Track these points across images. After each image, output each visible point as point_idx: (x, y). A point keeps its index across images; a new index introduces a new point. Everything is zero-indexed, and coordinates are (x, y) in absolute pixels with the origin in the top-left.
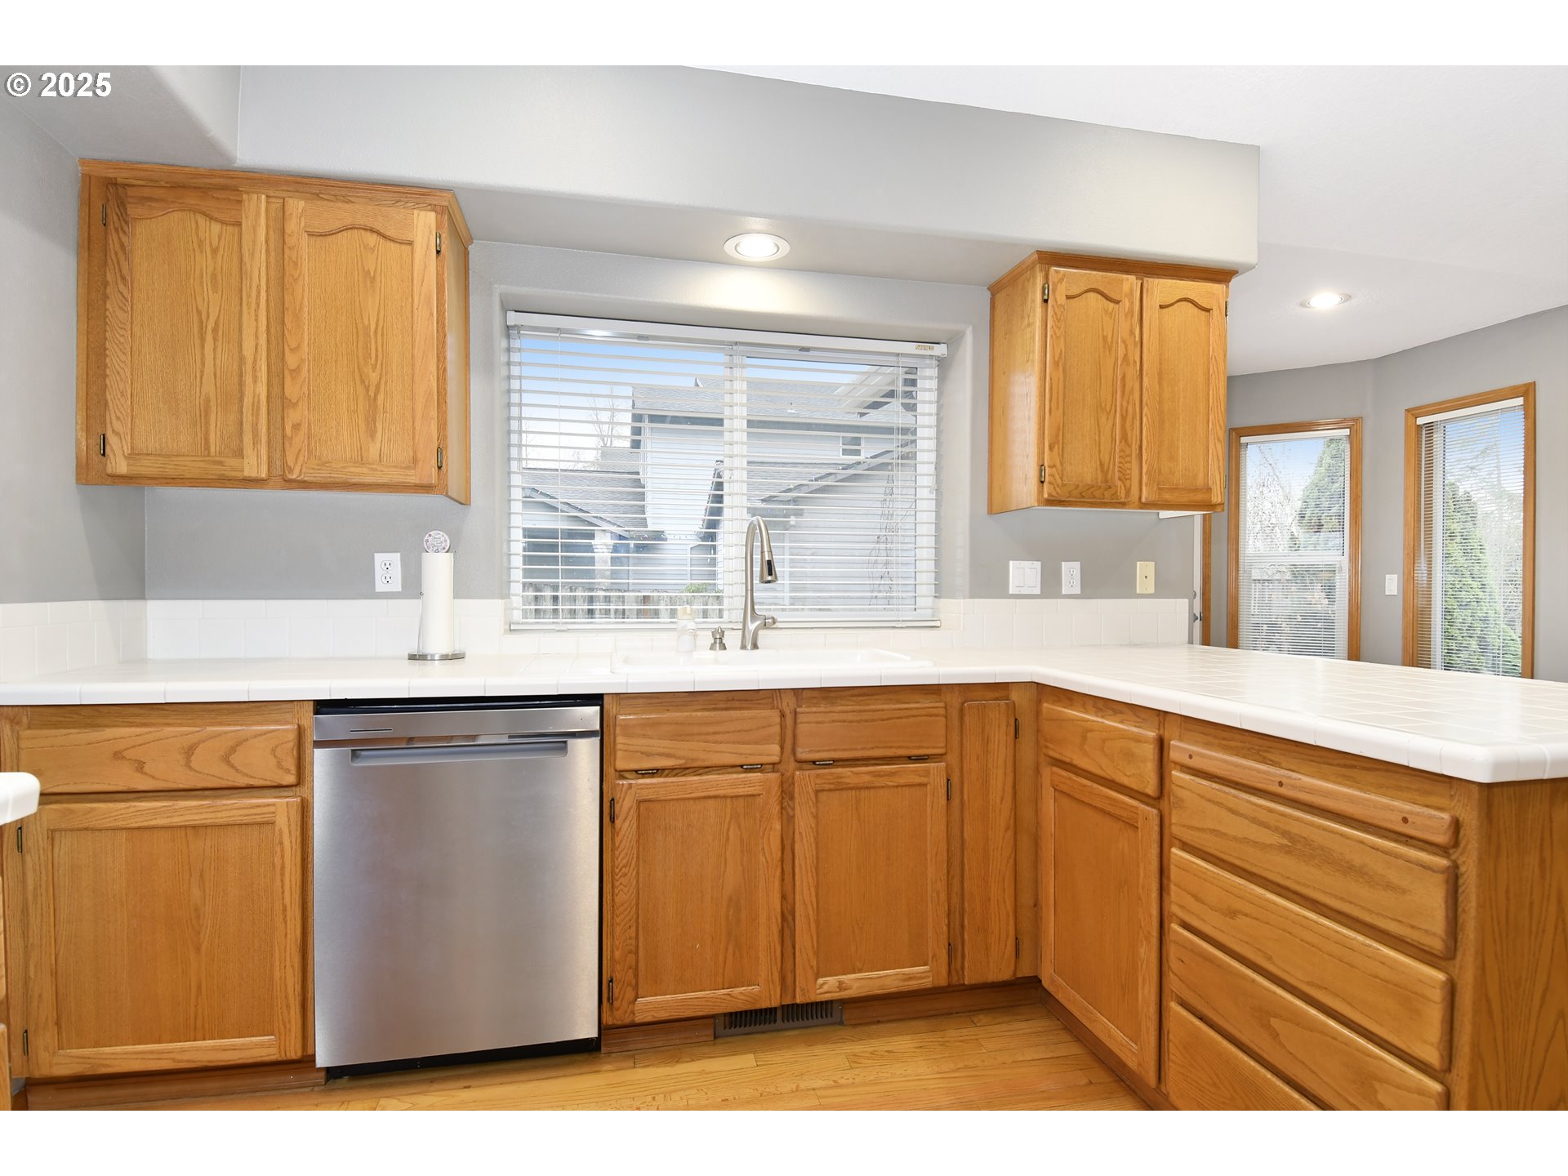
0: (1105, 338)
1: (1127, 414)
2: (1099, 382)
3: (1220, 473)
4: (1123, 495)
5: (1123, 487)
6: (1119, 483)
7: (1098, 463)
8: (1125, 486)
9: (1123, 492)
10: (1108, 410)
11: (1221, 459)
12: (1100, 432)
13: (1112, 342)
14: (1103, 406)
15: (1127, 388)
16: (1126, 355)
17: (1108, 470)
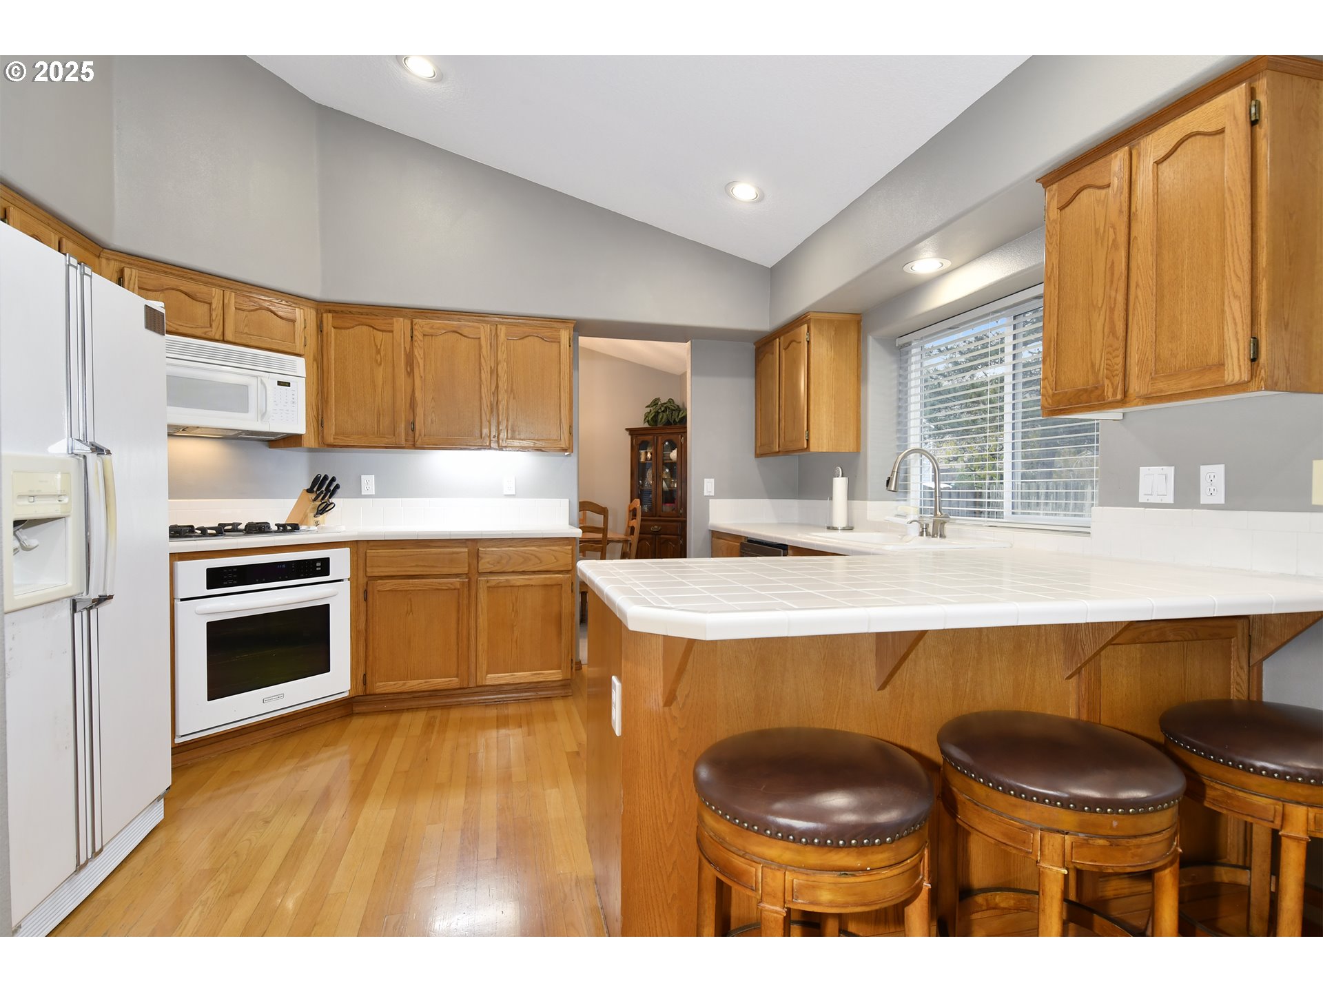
0: (1097, 231)
1: (1115, 304)
2: (1090, 279)
3: (1238, 340)
4: (1110, 394)
5: (1110, 385)
6: (1107, 382)
7: (1089, 365)
8: (1112, 384)
9: (1111, 390)
10: (1100, 306)
11: (1239, 321)
12: (1091, 331)
13: (1104, 231)
14: (1095, 303)
15: (1115, 275)
16: (1114, 240)
17: (1099, 370)
